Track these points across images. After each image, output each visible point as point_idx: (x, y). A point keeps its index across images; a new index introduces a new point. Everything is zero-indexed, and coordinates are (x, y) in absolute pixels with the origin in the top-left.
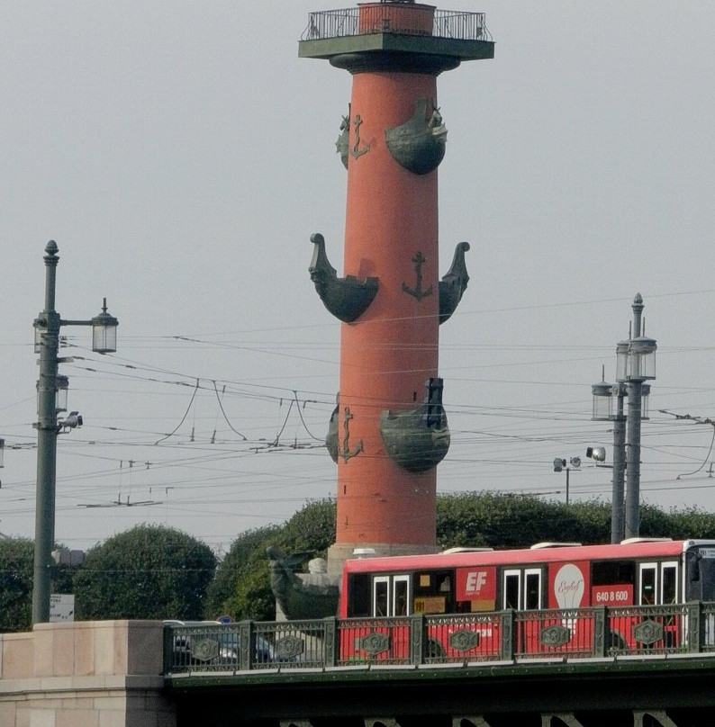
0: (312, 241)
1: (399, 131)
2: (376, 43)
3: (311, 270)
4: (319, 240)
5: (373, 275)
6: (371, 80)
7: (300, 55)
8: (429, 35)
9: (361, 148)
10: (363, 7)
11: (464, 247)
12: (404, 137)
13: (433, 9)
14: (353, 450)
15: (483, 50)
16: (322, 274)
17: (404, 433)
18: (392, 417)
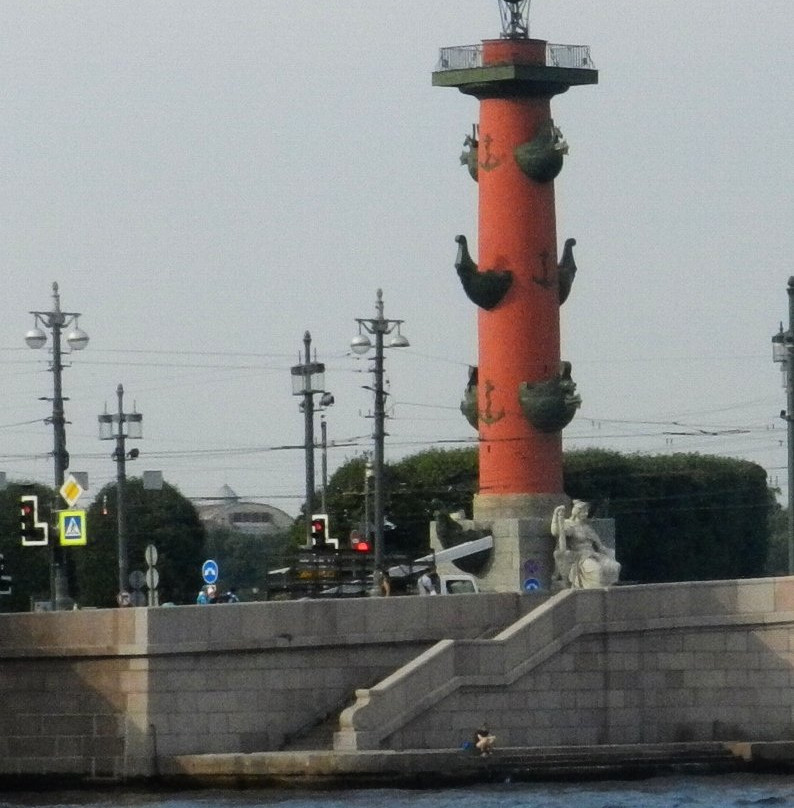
0: (457, 241)
1: (528, 146)
2: (508, 74)
3: (457, 266)
4: (462, 240)
5: (508, 268)
6: (497, 105)
7: (434, 84)
8: (543, 67)
9: (492, 161)
10: (486, 43)
11: (571, 243)
12: (530, 152)
13: (544, 43)
14: (495, 416)
15: (588, 77)
16: (465, 269)
17: (541, 400)
18: (529, 387)
